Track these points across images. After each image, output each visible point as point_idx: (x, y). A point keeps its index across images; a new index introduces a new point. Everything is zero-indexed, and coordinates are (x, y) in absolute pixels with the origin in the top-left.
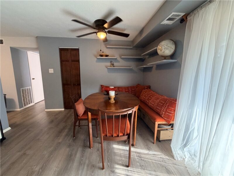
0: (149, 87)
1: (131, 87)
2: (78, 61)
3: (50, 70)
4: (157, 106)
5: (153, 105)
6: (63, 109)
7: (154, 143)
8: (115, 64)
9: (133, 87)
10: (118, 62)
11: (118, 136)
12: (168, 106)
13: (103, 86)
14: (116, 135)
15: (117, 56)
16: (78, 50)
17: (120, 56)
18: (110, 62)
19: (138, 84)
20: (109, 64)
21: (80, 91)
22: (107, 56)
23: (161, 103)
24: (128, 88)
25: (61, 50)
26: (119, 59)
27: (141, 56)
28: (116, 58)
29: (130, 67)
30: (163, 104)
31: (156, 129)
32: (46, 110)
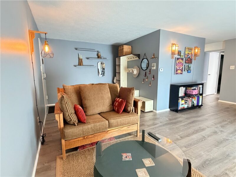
3: (231, 66)
32: (219, 101)
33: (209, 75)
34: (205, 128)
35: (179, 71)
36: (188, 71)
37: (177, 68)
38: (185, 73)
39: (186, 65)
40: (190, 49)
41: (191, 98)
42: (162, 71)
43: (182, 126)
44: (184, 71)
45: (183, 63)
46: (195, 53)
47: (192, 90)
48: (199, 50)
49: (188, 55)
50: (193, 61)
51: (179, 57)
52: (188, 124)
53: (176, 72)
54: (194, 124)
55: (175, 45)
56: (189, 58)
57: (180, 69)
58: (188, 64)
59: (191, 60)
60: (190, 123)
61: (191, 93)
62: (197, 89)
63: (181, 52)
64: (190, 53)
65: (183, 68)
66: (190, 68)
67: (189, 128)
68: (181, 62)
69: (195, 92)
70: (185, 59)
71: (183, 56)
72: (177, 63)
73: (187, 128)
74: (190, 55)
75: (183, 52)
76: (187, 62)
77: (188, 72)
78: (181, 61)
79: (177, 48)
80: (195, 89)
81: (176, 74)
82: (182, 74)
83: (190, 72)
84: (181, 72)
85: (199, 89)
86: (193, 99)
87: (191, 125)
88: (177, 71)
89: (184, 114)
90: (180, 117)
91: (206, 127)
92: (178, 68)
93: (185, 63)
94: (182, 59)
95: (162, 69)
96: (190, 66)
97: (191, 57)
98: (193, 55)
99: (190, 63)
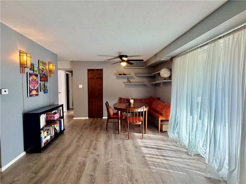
0: (159, 99)
1: (144, 99)
2: (102, 79)
3: (79, 85)
4: (161, 109)
5: (159, 109)
6: (88, 118)
7: (159, 133)
8: (131, 80)
9: (146, 99)
10: (134, 78)
11: (136, 122)
12: (166, 108)
13: (122, 98)
14: (135, 121)
15: (133, 75)
16: (102, 70)
17: (135, 75)
18: (127, 78)
19: (151, 97)
20: (126, 80)
21: (102, 102)
22: (124, 75)
23: (163, 107)
24: (142, 99)
25: (89, 70)
26: (134, 76)
27: (151, 74)
28: (132, 76)
29: (144, 83)
30: (164, 107)
31: (160, 123)
32: (74, 118)
33: (59, 93)
34: (84, 161)
35: (34, 92)
36: (44, 91)
37: (31, 87)
38: (41, 94)
39: (41, 84)
40: (44, 64)
41: (53, 125)
42: (7, 93)
43: (59, 174)
44: (40, 91)
45: (38, 81)
46: (50, 69)
47: (53, 115)
48: (54, 67)
49: (42, 71)
50: (49, 78)
51: (32, 72)
52: (64, 167)
53: (30, 94)
54: (71, 162)
55: (26, 53)
56: (44, 74)
57: (35, 88)
58: (43, 82)
59: (46, 77)
60: (66, 163)
61: (52, 119)
62: (58, 112)
63: (33, 65)
64: (44, 68)
65: (38, 87)
66: (46, 87)
67: (69, 173)
68: (35, 80)
69: (57, 117)
70: (40, 76)
71: (37, 71)
72: (30, 80)
73: (67, 174)
74: (45, 71)
75: (37, 66)
76: (42, 79)
77: (44, 93)
78: (35, 77)
79: (29, 59)
80: (55, 113)
81: (30, 96)
82: (38, 95)
83: (47, 93)
84: (37, 93)
85: (59, 112)
86: (55, 125)
87: (68, 165)
88: (31, 92)
89: (51, 151)
90: (48, 160)
91: (84, 159)
92: (33, 88)
93: (41, 81)
94: (36, 75)
95: (7, 90)
96: (46, 85)
97: (47, 74)
98: (48, 72)
99: (46, 81)
